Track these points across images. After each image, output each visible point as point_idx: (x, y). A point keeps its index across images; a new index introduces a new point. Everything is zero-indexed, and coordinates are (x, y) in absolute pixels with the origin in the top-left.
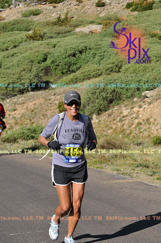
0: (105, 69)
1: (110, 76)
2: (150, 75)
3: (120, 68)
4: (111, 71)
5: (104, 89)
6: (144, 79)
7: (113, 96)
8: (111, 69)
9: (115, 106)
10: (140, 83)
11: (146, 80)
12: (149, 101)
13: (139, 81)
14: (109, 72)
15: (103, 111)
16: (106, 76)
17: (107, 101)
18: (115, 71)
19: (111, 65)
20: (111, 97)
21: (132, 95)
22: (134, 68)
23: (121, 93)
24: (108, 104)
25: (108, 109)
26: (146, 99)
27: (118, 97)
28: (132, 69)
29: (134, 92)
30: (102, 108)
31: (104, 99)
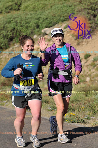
0: (5, 7)
1: (10, 14)
2: (49, 13)
3: (20, 6)
4: (11, 9)
5: (4, 27)
6: (43, 17)
7: (13, 34)
8: (11, 7)
9: (16, 44)
10: (39, 20)
11: (45, 17)
12: (49, 38)
13: (38, 19)
14: (8, 10)
15: (4, 49)
16: (6, 14)
17: (7, 38)
18: (15, 10)
19: (11, 3)
20: (11, 35)
21: (32, 32)
22: (33, 6)
23: (20, 31)
24: (9, 42)
25: (9, 47)
26: (46, 36)
27: (18, 34)
28: (32, 7)
29: (34, 29)
30: (3, 46)
31: (4, 37)
